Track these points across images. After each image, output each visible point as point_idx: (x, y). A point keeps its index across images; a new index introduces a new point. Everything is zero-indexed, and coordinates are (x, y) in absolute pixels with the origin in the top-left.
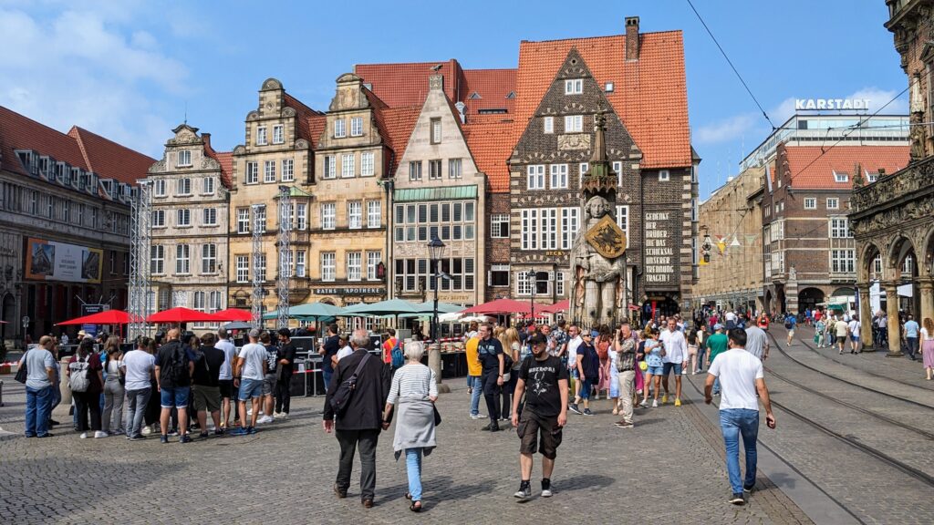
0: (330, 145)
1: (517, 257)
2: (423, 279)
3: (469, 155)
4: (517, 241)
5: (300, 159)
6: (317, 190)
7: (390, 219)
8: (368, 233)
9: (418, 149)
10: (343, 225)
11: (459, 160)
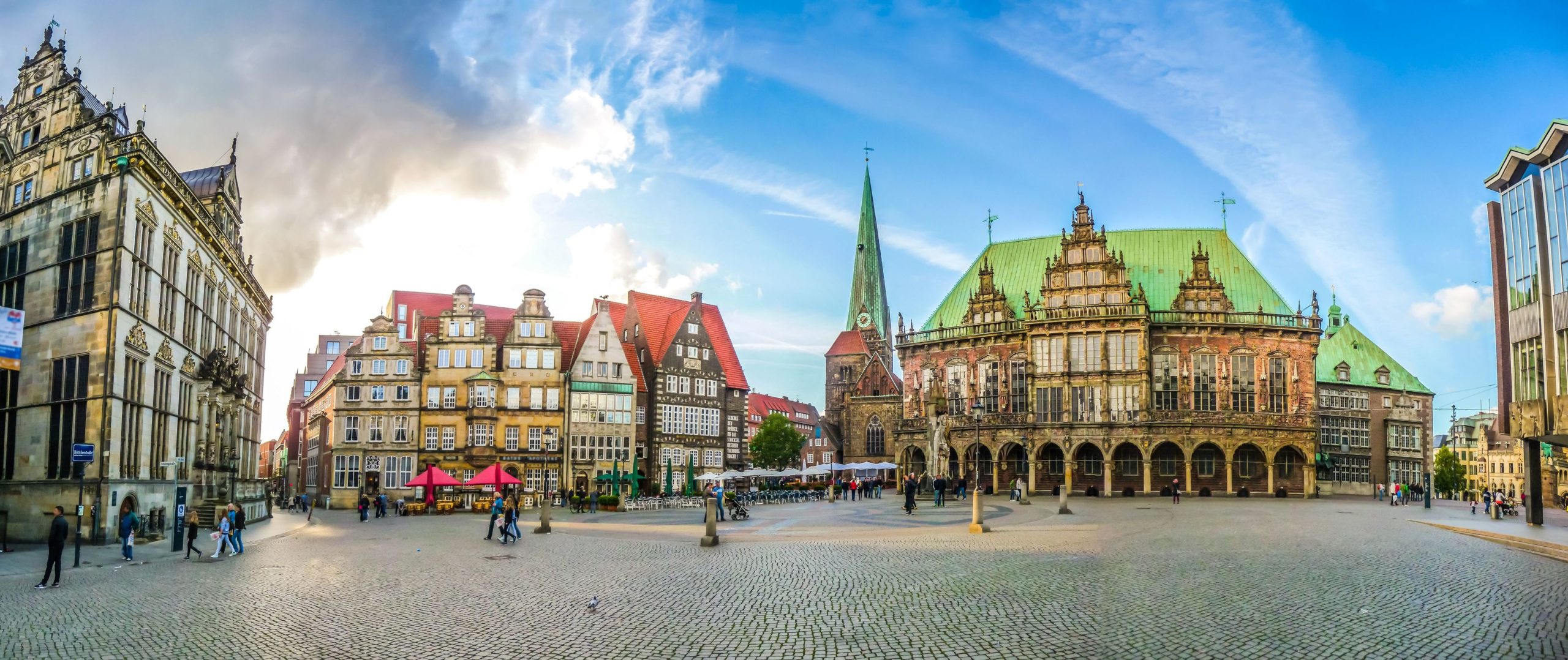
0: (516, 341)
1: (659, 437)
2: (592, 453)
3: (627, 362)
4: (660, 426)
5: (490, 349)
6: (505, 376)
7: (567, 404)
8: (548, 413)
9: (590, 351)
10: (525, 405)
11: (619, 365)
